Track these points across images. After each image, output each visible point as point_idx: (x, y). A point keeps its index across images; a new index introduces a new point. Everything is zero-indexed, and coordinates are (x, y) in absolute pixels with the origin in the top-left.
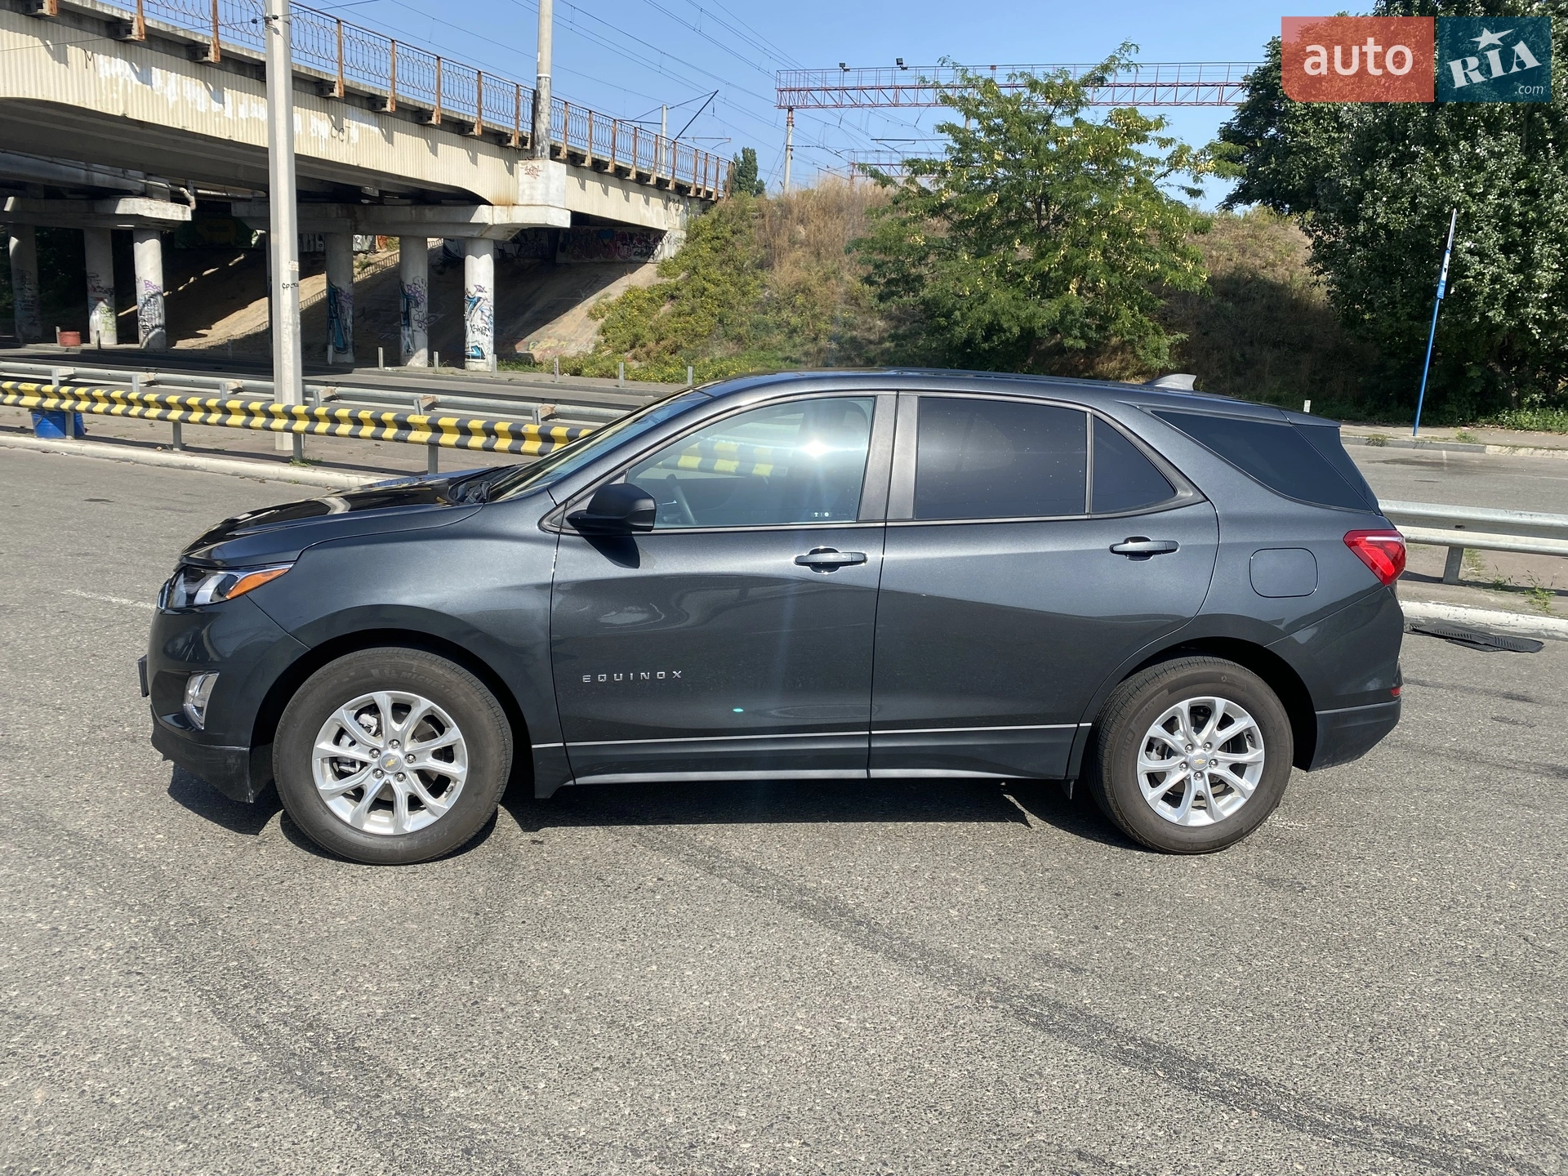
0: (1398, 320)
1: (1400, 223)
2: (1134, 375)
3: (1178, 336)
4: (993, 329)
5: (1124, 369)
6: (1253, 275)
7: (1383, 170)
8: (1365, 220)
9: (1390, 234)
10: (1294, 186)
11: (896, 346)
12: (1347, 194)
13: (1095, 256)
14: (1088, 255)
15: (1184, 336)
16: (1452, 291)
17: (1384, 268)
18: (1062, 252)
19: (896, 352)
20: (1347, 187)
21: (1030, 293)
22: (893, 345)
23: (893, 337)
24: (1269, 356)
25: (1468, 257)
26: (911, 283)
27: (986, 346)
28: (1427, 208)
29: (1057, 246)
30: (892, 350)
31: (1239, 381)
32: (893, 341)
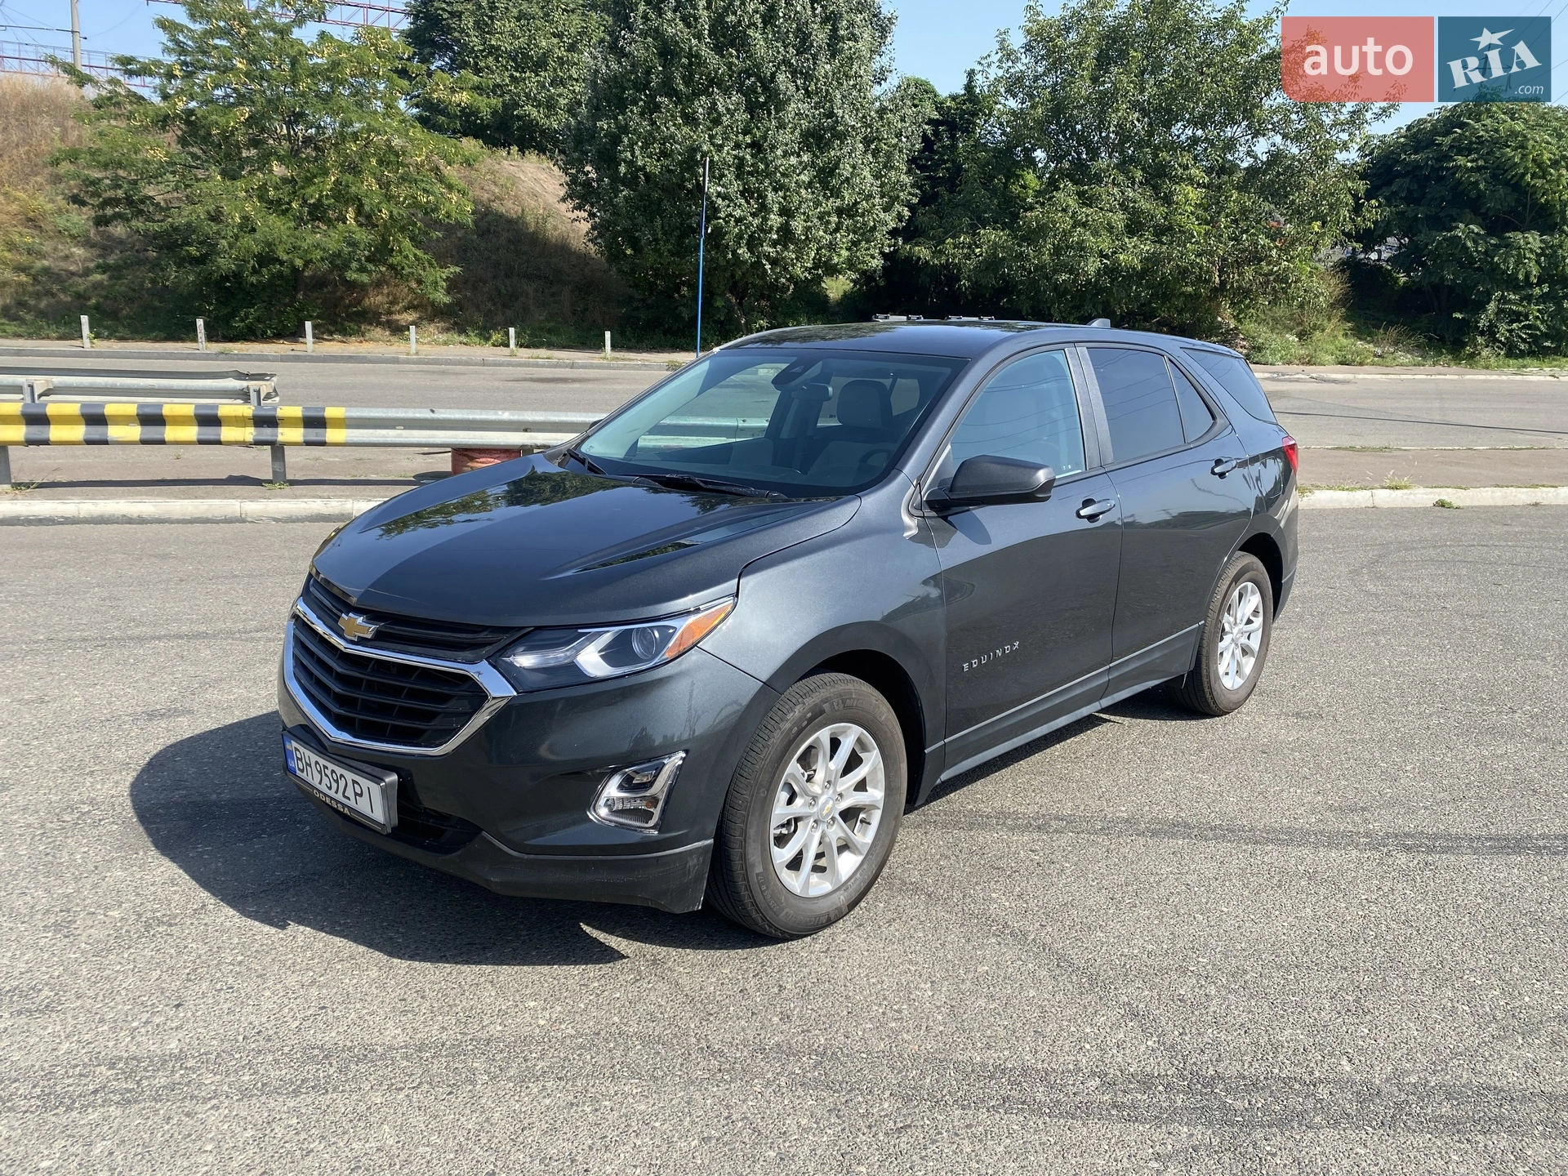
0: (661, 255)
1: (654, 167)
2: (406, 309)
3: (452, 270)
4: (266, 259)
5: (393, 303)
6: (487, 208)
7: (633, 115)
8: (625, 161)
9: (647, 176)
10: (482, 119)
11: (111, 278)
12: (605, 136)
13: (370, 184)
14: (362, 183)
15: (458, 269)
16: (709, 231)
17: (647, 207)
18: (333, 179)
19: (112, 286)
20: (604, 130)
21: (300, 220)
22: (105, 277)
23: (104, 268)
24: (530, 288)
25: (719, 201)
26: (136, 205)
27: (253, 279)
28: (680, 154)
29: (325, 172)
30: (105, 283)
31: (508, 313)
32: (104, 272)
